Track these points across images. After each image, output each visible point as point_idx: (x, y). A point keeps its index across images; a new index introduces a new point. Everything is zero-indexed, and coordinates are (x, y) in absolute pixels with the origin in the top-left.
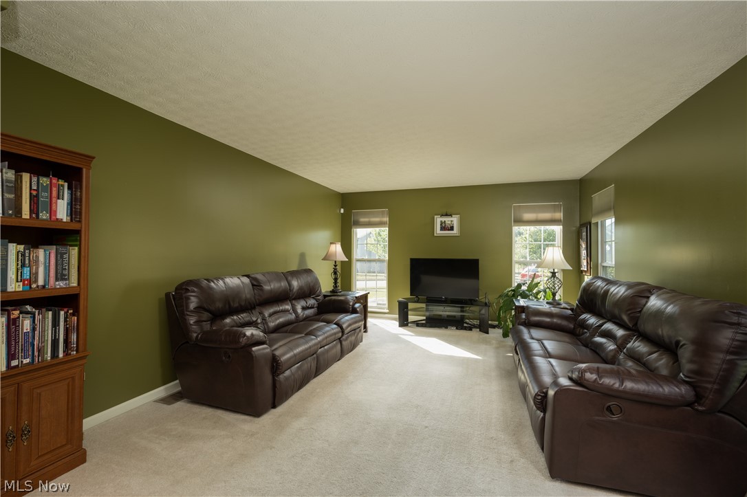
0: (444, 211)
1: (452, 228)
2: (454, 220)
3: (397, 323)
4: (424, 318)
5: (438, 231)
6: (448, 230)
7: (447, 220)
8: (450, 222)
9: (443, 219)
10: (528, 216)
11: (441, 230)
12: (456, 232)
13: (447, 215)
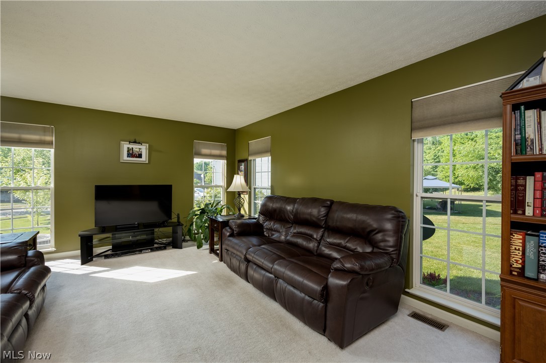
0: (132, 139)
1: (140, 156)
2: (144, 149)
3: (79, 262)
4: (110, 247)
5: (125, 157)
6: (136, 157)
7: (136, 147)
8: (138, 150)
9: (131, 146)
10: (205, 151)
11: (128, 157)
12: (144, 158)
13: (135, 142)
